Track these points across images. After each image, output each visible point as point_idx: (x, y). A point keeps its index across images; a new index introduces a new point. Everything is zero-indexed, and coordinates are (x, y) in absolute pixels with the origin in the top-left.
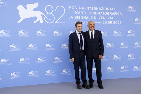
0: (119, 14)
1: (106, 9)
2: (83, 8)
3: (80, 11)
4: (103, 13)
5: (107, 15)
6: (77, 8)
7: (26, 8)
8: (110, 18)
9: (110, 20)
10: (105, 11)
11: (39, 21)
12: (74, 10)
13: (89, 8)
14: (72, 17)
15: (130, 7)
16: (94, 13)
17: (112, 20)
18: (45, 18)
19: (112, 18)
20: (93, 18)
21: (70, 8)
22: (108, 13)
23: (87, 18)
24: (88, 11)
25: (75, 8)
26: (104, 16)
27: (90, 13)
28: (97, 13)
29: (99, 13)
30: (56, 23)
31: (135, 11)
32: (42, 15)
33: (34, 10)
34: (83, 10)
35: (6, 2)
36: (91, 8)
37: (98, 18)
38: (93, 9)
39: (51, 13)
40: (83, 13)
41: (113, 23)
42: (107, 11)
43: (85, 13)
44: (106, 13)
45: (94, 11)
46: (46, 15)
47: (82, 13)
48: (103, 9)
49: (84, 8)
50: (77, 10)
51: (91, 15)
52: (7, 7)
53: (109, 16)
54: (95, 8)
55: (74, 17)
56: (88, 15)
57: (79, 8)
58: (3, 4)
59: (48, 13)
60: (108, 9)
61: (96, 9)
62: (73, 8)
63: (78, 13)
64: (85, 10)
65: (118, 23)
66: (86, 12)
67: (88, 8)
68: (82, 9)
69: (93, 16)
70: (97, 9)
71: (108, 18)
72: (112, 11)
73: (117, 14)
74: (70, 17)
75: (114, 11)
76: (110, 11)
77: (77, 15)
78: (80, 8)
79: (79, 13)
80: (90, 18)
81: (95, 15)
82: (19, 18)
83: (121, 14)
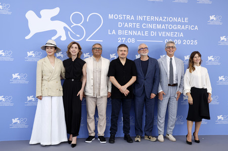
0: (192, 28)
1: (171, 19)
2: (133, 18)
3: (128, 21)
4: (165, 26)
5: (173, 30)
6: (123, 17)
7: (40, 16)
8: (177, 35)
9: (178, 38)
10: (169, 23)
11: (60, 37)
12: (118, 20)
13: (143, 18)
14: (114, 32)
15: (212, 18)
16: (150, 26)
17: (182, 39)
18: (69, 32)
19: (182, 35)
20: (149, 34)
21: (111, 17)
22: (174, 27)
23: (139, 33)
24: (141, 22)
25: (119, 17)
26: (168, 30)
27: (144, 26)
28: (156, 25)
29: (159, 26)
30: (87, 40)
31: (221, 24)
32: (65, 28)
33: (53, 19)
34: (132, 21)
35: (8, 6)
36: (146, 18)
37: (158, 34)
38: (150, 19)
39: (79, 25)
40: (133, 25)
41: (182, 42)
42: (173, 23)
43: (136, 25)
44: (171, 27)
45: (152, 22)
46: (71, 28)
47: (130, 25)
48: (166, 19)
49: (135, 18)
50: (122, 21)
51: (146, 29)
52: (10, 13)
53: (177, 31)
54: (152, 18)
55: (117, 32)
56: (141, 29)
57: (126, 17)
58: (3, 10)
59: (75, 25)
60: (175, 19)
61: (154, 19)
62: (116, 17)
63: (123, 25)
64: (135, 21)
65: (191, 43)
66: (138, 25)
67: (140, 18)
68: (130, 18)
69: (150, 30)
70: (157, 19)
71: (174, 34)
72: (181, 24)
73: (191, 28)
74: (111, 32)
75: (185, 24)
76: (177, 23)
77: (123, 28)
78: (128, 17)
79: (126, 25)
80: (144, 33)
81: (153, 30)
82: (28, 32)
83: (196, 28)
